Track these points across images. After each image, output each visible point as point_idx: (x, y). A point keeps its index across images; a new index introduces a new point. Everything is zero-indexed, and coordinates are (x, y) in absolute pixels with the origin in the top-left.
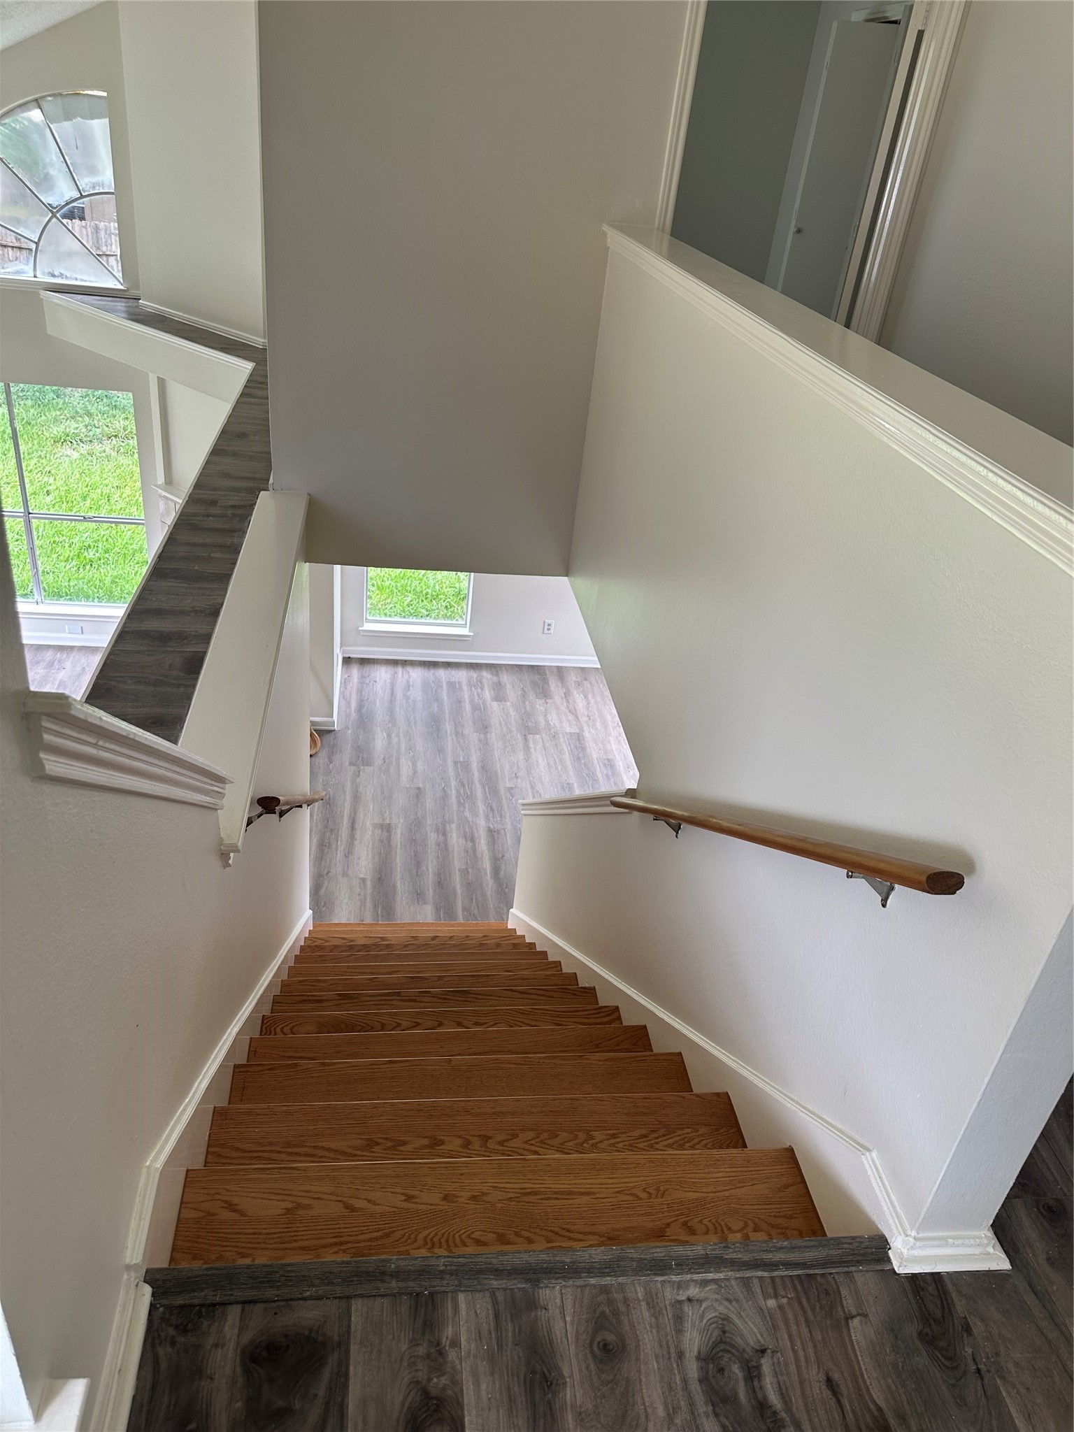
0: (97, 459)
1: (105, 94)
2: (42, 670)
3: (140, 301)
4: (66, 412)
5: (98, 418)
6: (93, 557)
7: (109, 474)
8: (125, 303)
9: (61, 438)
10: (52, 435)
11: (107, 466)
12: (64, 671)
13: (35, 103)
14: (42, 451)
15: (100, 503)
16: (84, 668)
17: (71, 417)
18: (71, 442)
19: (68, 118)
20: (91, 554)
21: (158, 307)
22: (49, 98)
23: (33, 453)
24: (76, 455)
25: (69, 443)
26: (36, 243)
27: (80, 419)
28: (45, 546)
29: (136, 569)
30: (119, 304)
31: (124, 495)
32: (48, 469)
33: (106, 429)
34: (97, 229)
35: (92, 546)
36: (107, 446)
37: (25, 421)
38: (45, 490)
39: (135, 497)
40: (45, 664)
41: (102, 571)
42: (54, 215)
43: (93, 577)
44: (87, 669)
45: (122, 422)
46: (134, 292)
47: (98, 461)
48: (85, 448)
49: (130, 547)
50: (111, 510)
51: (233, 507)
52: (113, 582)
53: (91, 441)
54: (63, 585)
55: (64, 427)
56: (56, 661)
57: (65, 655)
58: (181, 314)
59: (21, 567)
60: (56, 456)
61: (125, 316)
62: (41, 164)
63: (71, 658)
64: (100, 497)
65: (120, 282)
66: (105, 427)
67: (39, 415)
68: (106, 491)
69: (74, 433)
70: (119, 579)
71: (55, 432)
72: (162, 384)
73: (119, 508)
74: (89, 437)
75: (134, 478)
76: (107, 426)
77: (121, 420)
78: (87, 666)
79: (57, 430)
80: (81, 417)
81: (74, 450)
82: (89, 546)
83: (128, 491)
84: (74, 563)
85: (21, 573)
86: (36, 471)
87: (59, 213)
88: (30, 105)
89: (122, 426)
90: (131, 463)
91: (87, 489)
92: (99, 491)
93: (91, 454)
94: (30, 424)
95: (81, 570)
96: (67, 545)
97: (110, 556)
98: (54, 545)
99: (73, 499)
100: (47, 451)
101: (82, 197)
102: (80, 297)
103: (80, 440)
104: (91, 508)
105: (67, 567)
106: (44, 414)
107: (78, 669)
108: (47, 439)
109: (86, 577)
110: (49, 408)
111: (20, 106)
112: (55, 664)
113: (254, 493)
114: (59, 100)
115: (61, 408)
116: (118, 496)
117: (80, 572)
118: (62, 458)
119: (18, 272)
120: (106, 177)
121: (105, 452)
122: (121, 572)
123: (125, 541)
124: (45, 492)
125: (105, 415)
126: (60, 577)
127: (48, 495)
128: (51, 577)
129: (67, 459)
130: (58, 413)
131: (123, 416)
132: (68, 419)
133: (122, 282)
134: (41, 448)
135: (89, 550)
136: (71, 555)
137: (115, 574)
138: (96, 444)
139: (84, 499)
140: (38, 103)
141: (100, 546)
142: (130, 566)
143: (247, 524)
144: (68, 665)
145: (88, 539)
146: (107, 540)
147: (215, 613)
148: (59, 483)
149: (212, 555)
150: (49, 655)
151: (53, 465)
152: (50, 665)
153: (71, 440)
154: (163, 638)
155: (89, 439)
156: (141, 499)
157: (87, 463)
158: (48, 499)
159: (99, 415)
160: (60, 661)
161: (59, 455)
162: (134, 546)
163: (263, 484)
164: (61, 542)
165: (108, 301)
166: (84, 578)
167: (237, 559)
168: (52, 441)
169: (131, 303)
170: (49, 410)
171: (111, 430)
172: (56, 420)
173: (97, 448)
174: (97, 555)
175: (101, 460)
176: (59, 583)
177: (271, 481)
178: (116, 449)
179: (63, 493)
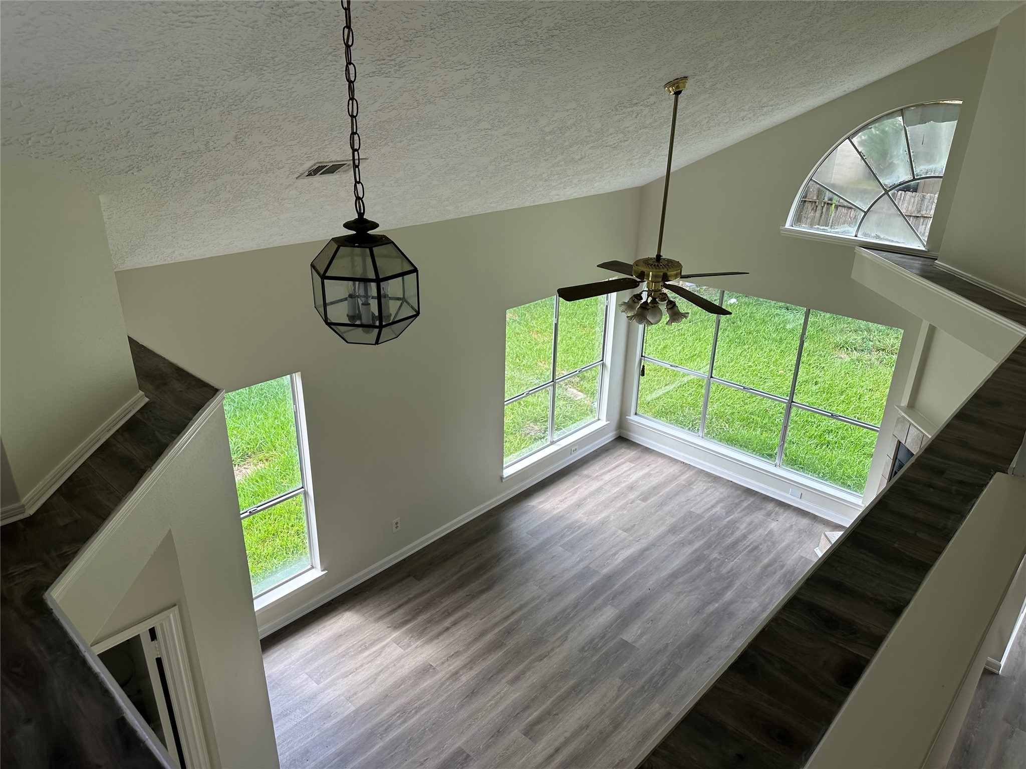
0: (862, 365)
1: (961, 102)
2: (761, 516)
3: (936, 261)
4: (852, 326)
5: (874, 334)
6: (831, 440)
7: (867, 378)
8: (922, 261)
9: (841, 344)
10: (835, 341)
11: (868, 371)
12: (776, 523)
13: (900, 113)
14: (823, 352)
15: (852, 399)
16: (792, 526)
17: (854, 330)
18: (847, 349)
19: (922, 121)
20: (831, 437)
21: (951, 268)
22: (913, 108)
23: (816, 352)
24: (848, 359)
25: (846, 350)
26: (865, 212)
27: (860, 333)
28: (799, 422)
29: (861, 459)
30: (917, 262)
31: (874, 397)
32: (823, 365)
33: (877, 343)
34: (924, 196)
35: (834, 431)
36: (874, 356)
37: (820, 328)
38: (815, 380)
39: (882, 400)
40: (765, 512)
41: (834, 452)
42: (887, 192)
43: (825, 456)
44: (794, 527)
45: (892, 340)
46: (933, 254)
47: (863, 366)
48: (856, 355)
49: (863, 440)
50: (859, 407)
51: (960, 482)
52: (839, 464)
53: (862, 350)
54: (801, 455)
55: (846, 337)
56: (774, 513)
57: (782, 510)
58: (970, 276)
59: (776, 433)
60: (832, 357)
61: (918, 272)
62: (889, 156)
63: (786, 515)
64: (854, 395)
65: (923, 244)
66: (877, 342)
67: (832, 325)
68: (860, 391)
69: (851, 342)
70: (845, 463)
71: (838, 340)
72: (932, 331)
73: (865, 406)
74: (862, 347)
75: (886, 385)
76: (879, 341)
77: (892, 339)
78: (795, 525)
79: (840, 338)
80: (861, 331)
81: (847, 354)
82: (832, 430)
83: (878, 394)
84: (815, 441)
85: (774, 438)
86: (814, 366)
87: (891, 192)
88: (895, 114)
89: (891, 343)
90: (887, 373)
91: (845, 386)
92: (855, 390)
93: (858, 360)
94: (822, 330)
95: (819, 447)
96: (815, 425)
97: (845, 443)
98: (805, 423)
99: (833, 391)
100: (827, 352)
101: (914, 179)
102: (885, 254)
103: (855, 348)
104: (843, 401)
105: (809, 443)
106: (835, 325)
107: (788, 525)
108: (831, 343)
109: (820, 454)
110: (840, 321)
111: (887, 115)
112: (773, 514)
113: (988, 472)
114: (920, 109)
115: (849, 323)
116: (868, 396)
117: (817, 449)
118: (836, 359)
119: (843, 233)
120: (940, 165)
121: (870, 361)
122: (848, 458)
123: (861, 434)
124: (814, 382)
125: (881, 333)
126: (801, 448)
127: (816, 385)
128: (794, 447)
129: (840, 360)
130: (846, 326)
131: (895, 335)
132: (851, 331)
133: (925, 244)
134: (824, 349)
135: (831, 434)
136: (816, 434)
137: (844, 458)
138: (866, 353)
139: (842, 393)
140: (902, 112)
141: (840, 433)
142: (858, 455)
143: (969, 508)
144: (781, 518)
145: (832, 425)
146: (847, 430)
147: (897, 611)
148: (827, 378)
149: (918, 535)
150: (770, 506)
151: (827, 363)
152: (769, 514)
153: (848, 347)
154: (831, 622)
155: (861, 349)
156: (885, 403)
157: (854, 366)
158: (814, 388)
159: (876, 332)
160: (776, 513)
161: (835, 357)
162: (867, 440)
163: (1001, 463)
164: (812, 422)
165: (908, 259)
166: (818, 454)
167: (944, 548)
168: (834, 345)
169: (928, 262)
170: (840, 323)
171: (881, 344)
172: (842, 331)
173: (866, 356)
174: (835, 439)
175: (865, 366)
176: (799, 453)
177: (1013, 464)
178: (880, 360)
179: (827, 386)
